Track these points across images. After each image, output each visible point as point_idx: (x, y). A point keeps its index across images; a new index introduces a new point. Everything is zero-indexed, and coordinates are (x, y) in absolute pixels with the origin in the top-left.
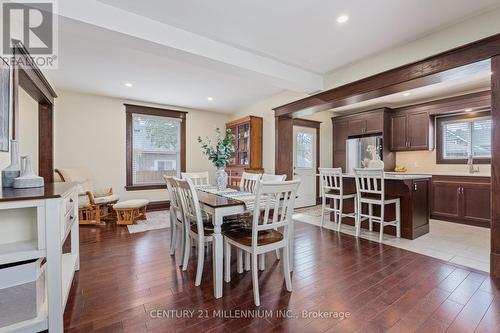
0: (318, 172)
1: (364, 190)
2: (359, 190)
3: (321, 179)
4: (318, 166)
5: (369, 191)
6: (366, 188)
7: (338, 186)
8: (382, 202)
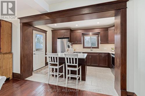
0: (46, 55)
1: (69, 64)
2: (67, 64)
3: (48, 58)
4: (46, 52)
5: (71, 64)
6: (70, 63)
7: (57, 62)
8: (77, 69)
